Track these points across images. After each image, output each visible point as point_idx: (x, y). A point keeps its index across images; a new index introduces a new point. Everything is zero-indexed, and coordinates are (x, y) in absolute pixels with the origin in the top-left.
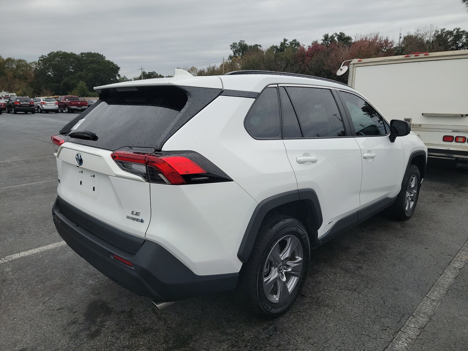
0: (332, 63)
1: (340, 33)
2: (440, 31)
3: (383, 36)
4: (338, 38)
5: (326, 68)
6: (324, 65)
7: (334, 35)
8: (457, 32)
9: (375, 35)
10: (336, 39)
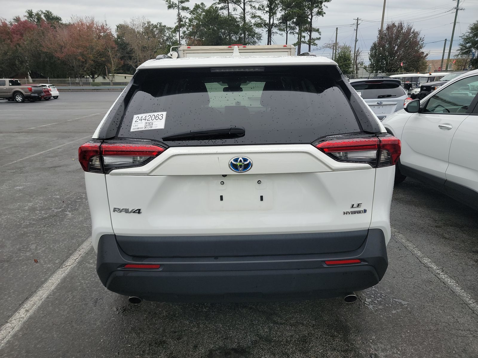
0: (51, 44)
1: (46, 11)
2: (146, 23)
3: (99, 21)
4: (45, 16)
5: (46, 50)
6: (41, 46)
7: (40, 13)
8: (160, 26)
9: (91, 19)
10: (42, 16)
